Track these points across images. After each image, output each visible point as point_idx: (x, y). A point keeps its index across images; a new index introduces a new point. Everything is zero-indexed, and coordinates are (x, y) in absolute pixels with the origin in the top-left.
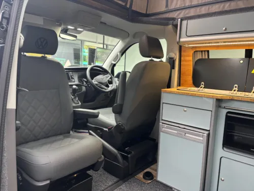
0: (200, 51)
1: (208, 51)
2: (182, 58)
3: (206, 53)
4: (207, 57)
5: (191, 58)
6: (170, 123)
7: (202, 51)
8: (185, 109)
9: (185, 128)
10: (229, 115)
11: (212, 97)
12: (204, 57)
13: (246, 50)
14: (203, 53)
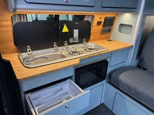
0: (17, 15)
3: (25, 16)
4: (25, 21)
7: (20, 15)
14: (22, 16)
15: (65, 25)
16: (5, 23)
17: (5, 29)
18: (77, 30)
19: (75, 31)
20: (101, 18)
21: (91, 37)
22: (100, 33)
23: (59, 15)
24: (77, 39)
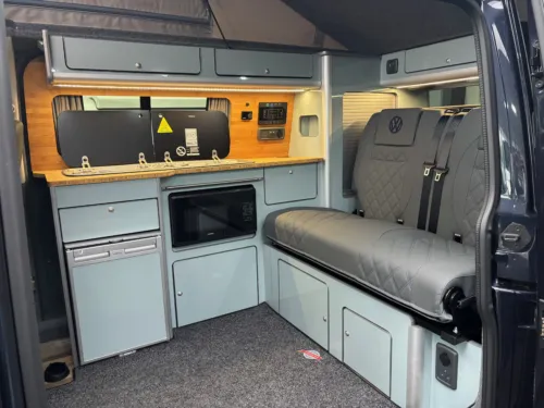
0: (65, 96)
1: (81, 97)
2: (28, 111)
3: (79, 100)
4: (80, 108)
5: (49, 110)
6: (83, 244)
7: (69, 97)
8: (111, 208)
9: (110, 243)
10: (174, 198)
11: (153, 177)
12: (74, 108)
13: (142, 98)
14: (73, 100)
15: (164, 120)
16: (41, 111)
17: (40, 121)
18: (194, 131)
19: (188, 131)
20: (247, 105)
21: (233, 148)
22: (256, 141)
23: (149, 98)
24: (196, 149)
